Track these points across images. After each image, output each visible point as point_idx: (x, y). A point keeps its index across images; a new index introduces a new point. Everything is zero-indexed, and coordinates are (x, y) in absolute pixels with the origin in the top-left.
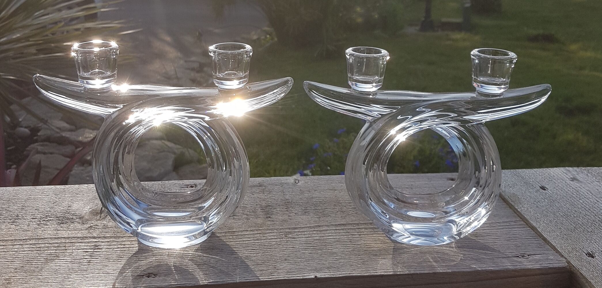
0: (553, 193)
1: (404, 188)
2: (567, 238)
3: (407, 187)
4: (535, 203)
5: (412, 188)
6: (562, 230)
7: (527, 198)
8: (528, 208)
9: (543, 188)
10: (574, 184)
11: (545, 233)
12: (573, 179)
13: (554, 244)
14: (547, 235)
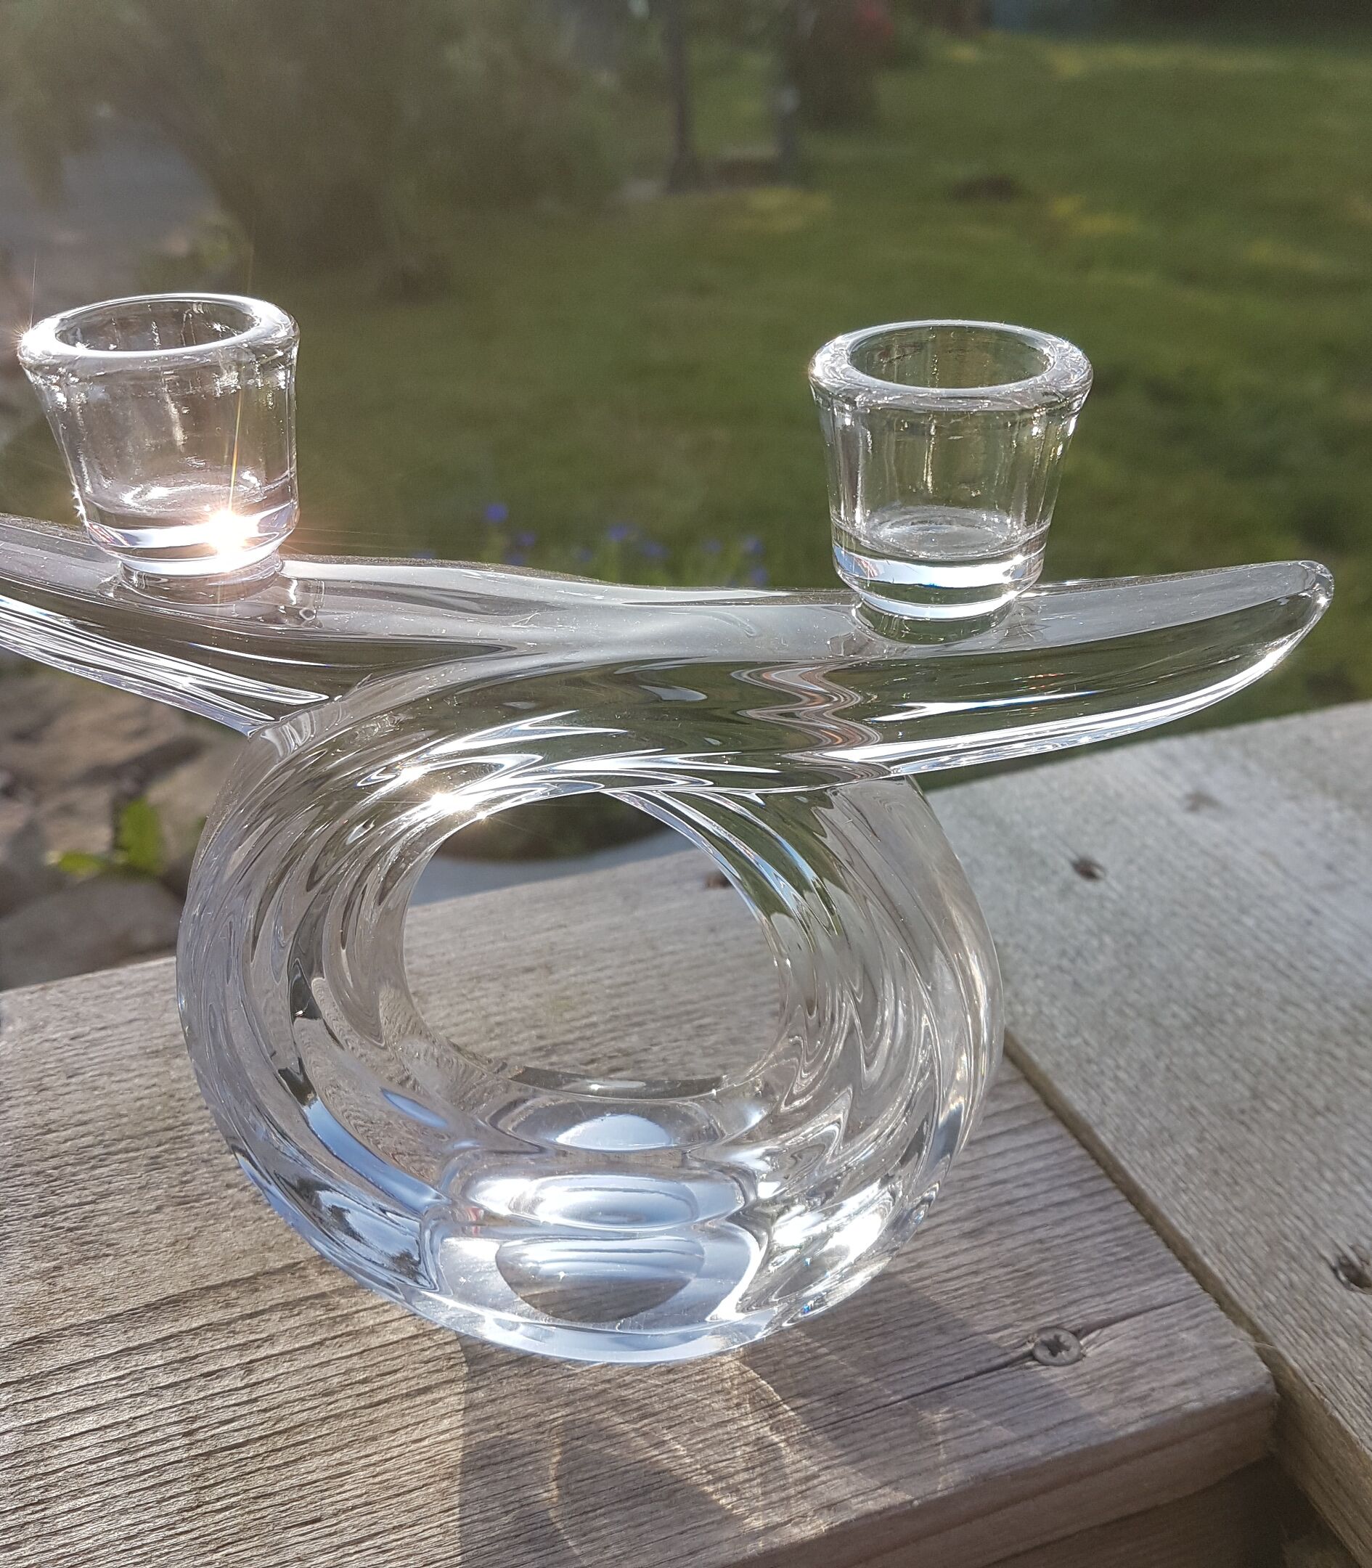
0: (1129, 888)
1: (516, 975)
2: (1233, 1169)
3: (528, 962)
4: (1065, 963)
5: (549, 968)
6: (1204, 1123)
7: (1030, 938)
8: (1038, 1003)
9: (1086, 870)
10: (1204, 826)
11: (1130, 1153)
12: (1198, 801)
13: (1186, 1232)
14: (1143, 1169)
